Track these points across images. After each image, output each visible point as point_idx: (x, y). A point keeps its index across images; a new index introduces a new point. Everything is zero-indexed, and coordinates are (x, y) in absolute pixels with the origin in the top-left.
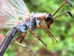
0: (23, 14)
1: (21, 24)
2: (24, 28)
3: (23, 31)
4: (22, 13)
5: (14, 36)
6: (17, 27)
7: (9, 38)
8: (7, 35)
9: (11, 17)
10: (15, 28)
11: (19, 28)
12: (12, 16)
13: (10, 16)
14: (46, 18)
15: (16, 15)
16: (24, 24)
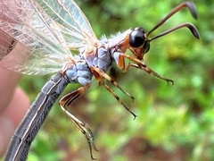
0: (81, 40)
1: (78, 64)
2: (85, 73)
3: (82, 80)
4: (78, 39)
5: (61, 92)
6: (68, 73)
7: (49, 99)
8: (45, 90)
9: (53, 49)
10: (63, 75)
11: (72, 75)
12: (54, 46)
13: (50, 47)
14: (133, 39)
15: (64, 44)
16: (83, 63)
